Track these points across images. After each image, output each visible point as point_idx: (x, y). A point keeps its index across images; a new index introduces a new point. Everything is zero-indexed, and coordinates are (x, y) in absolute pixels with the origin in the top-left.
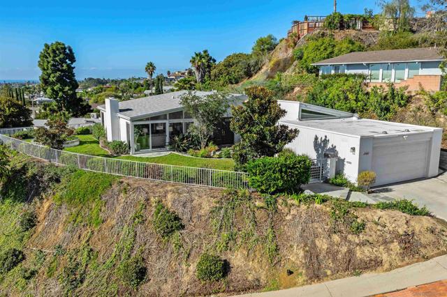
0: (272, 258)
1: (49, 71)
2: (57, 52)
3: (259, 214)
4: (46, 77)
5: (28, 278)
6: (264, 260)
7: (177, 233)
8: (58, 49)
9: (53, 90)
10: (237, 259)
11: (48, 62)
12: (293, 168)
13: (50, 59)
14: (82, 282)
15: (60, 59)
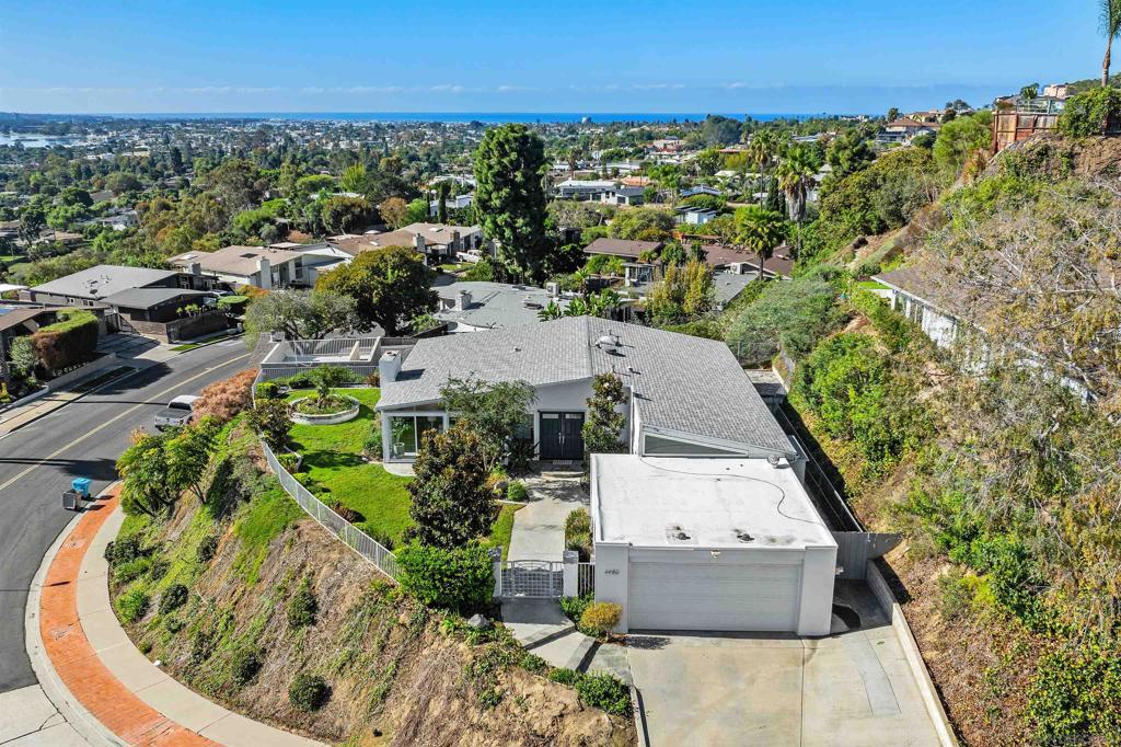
0: (374, 704)
1: (490, 187)
2: (507, 147)
3: (396, 634)
4: (486, 197)
5: (174, 632)
6: (364, 706)
7: (305, 628)
8: (507, 141)
9: (494, 222)
10: (341, 690)
11: (490, 167)
12: (452, 576)
13: (493, 161)
14: (206, 658)
15: (511, 162)
